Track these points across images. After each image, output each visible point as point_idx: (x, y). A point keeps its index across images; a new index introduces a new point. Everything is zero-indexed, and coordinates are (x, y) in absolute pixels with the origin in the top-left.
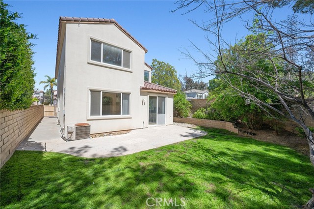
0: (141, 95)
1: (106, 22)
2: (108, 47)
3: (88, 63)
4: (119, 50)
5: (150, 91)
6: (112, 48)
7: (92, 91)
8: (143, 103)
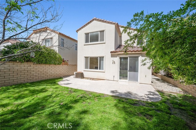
0: (111, 57)
1: (91, 22)
2: (92, 34)
3: (84, 45)
4: (98, 33)
5: (118, 53)
6: (94, 33)
7: (86, 57)
8: (114, 63)
